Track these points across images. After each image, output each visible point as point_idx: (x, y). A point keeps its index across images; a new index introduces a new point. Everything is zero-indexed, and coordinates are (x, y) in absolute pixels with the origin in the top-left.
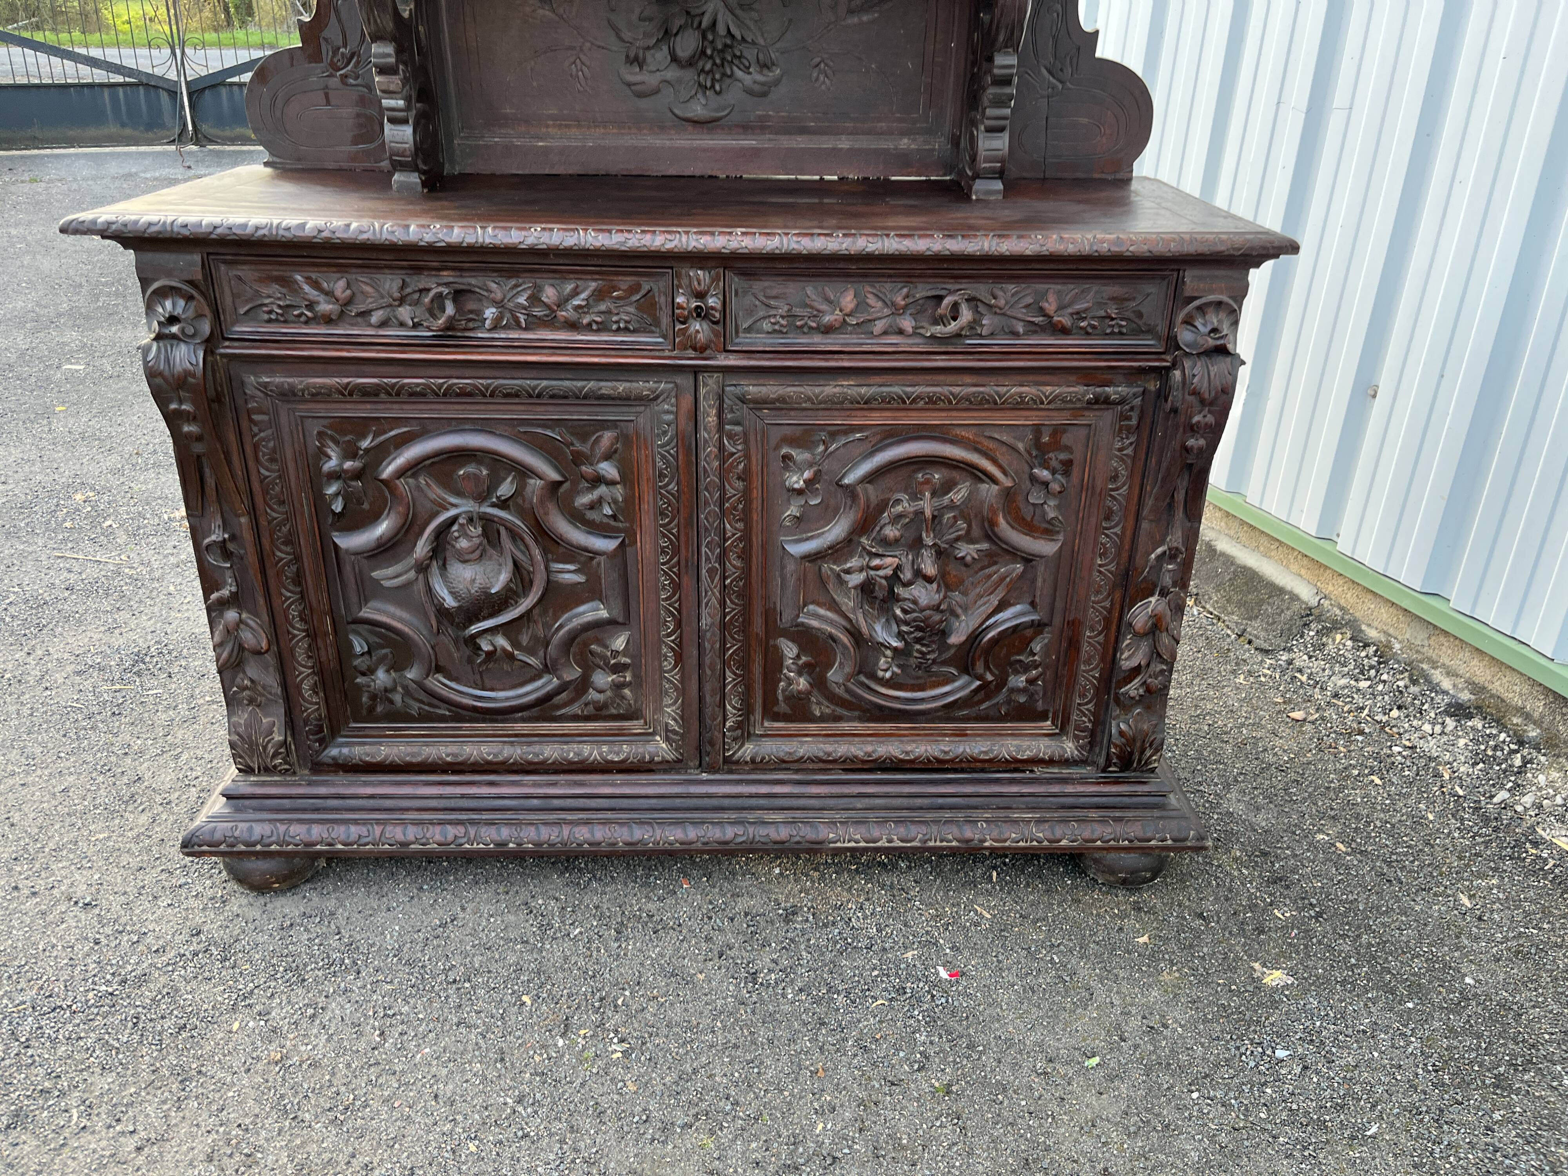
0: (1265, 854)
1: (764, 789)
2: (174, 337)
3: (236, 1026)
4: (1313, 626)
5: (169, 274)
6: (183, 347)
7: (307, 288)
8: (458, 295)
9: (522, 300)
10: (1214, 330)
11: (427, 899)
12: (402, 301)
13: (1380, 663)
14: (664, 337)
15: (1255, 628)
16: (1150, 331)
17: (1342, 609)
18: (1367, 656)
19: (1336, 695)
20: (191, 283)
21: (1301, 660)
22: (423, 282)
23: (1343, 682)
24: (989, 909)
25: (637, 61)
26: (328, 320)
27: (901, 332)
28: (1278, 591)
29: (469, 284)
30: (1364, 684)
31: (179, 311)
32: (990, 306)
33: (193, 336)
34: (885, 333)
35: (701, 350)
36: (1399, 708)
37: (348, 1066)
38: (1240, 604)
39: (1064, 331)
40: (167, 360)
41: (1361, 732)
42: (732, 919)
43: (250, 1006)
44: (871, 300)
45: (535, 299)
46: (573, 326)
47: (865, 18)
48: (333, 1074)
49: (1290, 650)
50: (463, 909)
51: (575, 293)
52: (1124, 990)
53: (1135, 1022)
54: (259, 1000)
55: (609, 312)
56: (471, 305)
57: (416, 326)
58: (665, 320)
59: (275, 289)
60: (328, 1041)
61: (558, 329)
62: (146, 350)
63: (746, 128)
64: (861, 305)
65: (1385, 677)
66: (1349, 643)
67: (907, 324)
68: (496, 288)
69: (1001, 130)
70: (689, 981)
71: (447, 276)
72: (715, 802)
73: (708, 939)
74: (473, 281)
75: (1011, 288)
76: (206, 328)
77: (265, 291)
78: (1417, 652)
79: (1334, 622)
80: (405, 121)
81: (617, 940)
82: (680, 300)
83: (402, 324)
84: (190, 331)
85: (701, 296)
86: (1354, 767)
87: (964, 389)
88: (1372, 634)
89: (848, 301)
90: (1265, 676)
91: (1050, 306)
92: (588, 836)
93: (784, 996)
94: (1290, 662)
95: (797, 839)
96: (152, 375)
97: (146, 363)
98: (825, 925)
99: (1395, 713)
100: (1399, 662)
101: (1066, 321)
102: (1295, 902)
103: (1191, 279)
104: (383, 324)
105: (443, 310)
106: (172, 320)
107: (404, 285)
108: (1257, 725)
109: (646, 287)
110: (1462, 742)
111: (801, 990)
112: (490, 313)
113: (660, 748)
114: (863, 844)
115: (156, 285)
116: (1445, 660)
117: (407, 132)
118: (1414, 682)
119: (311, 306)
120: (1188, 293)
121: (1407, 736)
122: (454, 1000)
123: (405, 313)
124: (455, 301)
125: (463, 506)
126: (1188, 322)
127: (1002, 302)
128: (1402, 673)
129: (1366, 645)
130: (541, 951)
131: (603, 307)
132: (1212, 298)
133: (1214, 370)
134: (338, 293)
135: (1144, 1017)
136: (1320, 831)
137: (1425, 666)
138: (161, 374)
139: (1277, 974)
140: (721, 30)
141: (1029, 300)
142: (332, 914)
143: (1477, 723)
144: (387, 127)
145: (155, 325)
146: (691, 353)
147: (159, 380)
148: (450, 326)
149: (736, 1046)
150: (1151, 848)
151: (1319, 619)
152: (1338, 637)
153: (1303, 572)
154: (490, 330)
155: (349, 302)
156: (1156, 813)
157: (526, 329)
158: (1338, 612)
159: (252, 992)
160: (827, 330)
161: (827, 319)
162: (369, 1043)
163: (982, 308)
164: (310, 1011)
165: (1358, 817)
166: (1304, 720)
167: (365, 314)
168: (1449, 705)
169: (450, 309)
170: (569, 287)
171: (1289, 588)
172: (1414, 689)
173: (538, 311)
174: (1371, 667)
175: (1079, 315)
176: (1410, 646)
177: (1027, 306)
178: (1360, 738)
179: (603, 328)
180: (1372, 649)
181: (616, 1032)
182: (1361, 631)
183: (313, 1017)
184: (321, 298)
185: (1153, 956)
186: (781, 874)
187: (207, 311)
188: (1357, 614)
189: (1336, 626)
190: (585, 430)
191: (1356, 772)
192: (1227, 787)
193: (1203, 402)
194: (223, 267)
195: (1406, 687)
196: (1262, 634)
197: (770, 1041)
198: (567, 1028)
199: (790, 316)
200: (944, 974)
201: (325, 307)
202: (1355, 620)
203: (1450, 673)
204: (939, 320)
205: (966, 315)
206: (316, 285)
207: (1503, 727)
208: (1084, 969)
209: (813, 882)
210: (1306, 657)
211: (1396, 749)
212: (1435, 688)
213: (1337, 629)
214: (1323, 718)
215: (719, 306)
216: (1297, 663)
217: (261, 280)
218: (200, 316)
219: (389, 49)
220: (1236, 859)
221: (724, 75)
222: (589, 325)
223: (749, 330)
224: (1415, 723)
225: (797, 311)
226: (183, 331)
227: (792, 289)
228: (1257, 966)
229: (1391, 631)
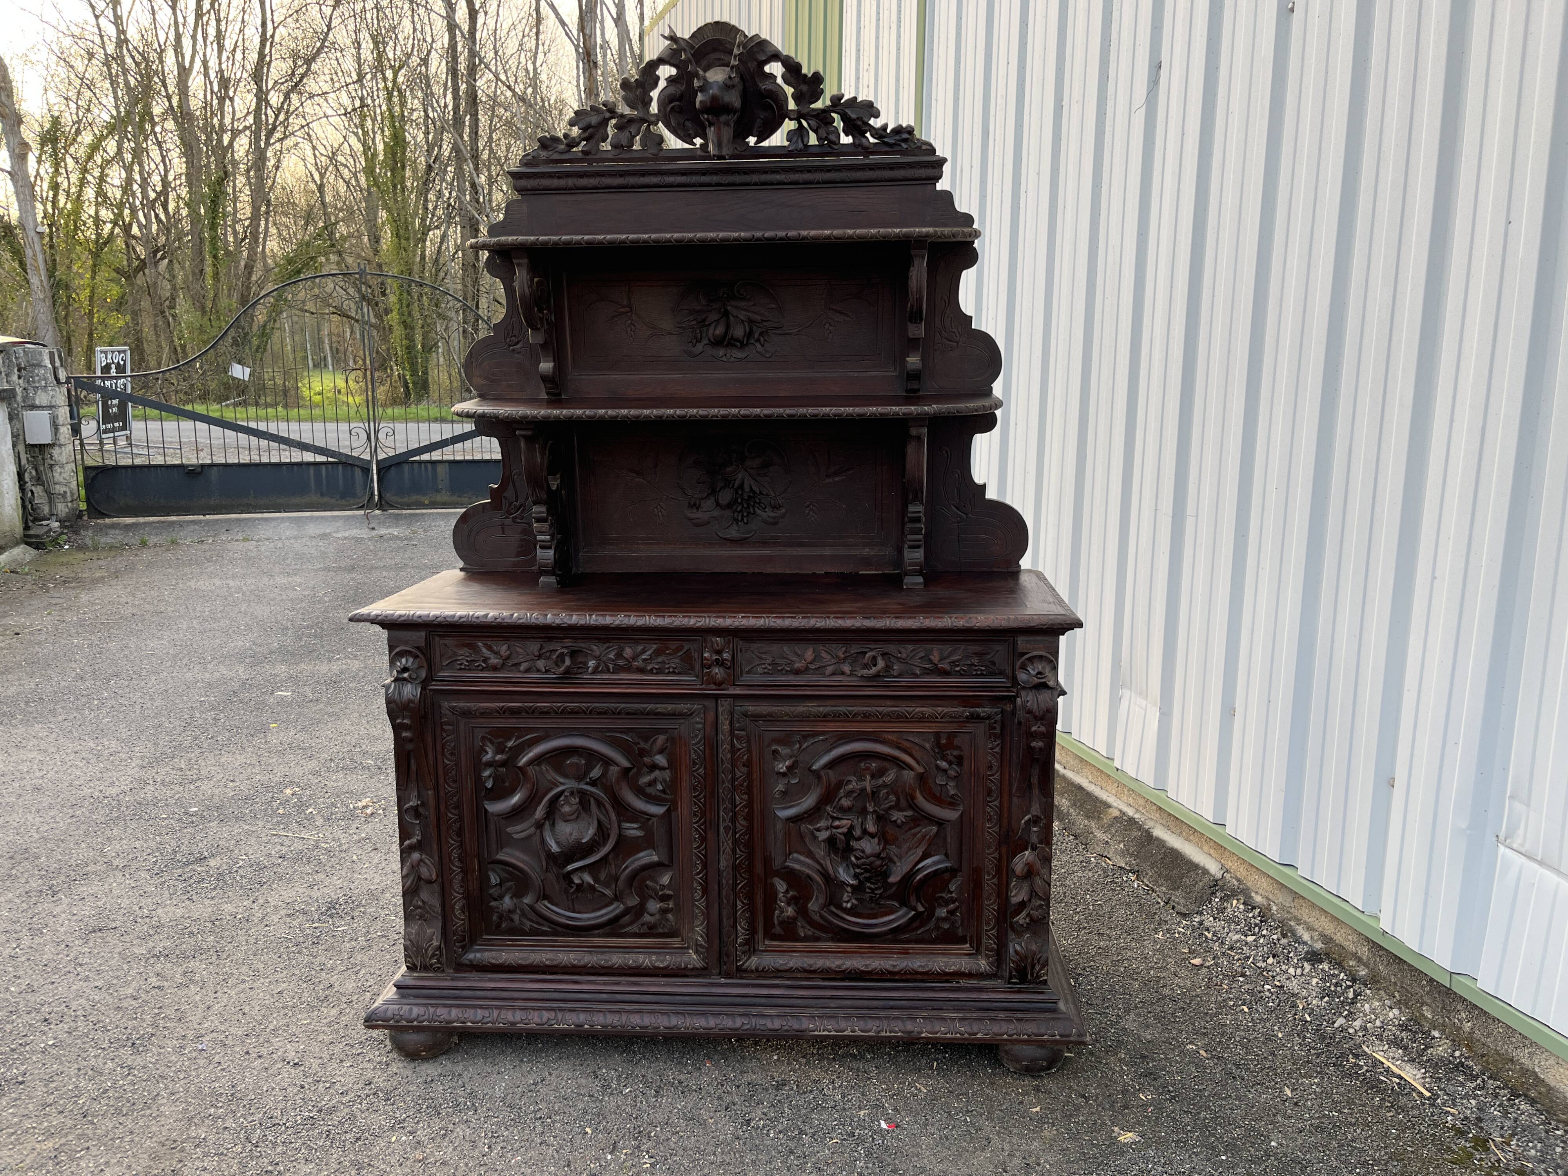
0: (1144, 1057)
1: (764, 991)
2: (405, 679)
3: (394, 1139)
4: (1218, 894)
5: (406, 643)
6: (409, 686)
7: (484, 650)
8: (573, 654)
9: (611, 656)
10: (1039, 673)
11: (526, 1067)
12: (540, 657)
13: (1261, 921)
14: (697, 677)
15: (1177, 897)
16: (1001, 673)
17: (1238, 880)
18: (1253, 917)
19: (1231, 948)
20: (418, 648)
21: (1209, 921)
22: (553, 646)
23: (1237, 937)
24: (925, 1086)
25: (696, 506)
26: (495, 669)
27: (843, 673)
28: (1195, 867)
29: (580, 647)
30: (1250, 939)
31: (409, 664)
32: (898, 658)
33: (415, 679)
34: (833, 674)
35: (719, 684)
36: (1274, 956)
37: (467, 1165)
38: (1168, 878)
39: (945, 673)
40: (399, 693)
41: (1243, 975)
42: (738, 1087)
43: (404, 1128)
44: (824, 654)
45: (619, 655)
46: (641, 671)
47: (837, 479)
48: (456, 1169)
49: (1201, 913)
50: (550, 1074)
51: (644, 651)
52: (1014, 1141)
53: (1017, 1161)
54: (409, 1125)
55: (663, 662)
56: (580, 659)
57: (547, 671)
58: (697, 667)
59: (465, 651)
60: (454, 1150)
61: (633, 672)
62: (387, 687)
63: (765, 544)
64: (817, 658)
65: (1264, 932)
66: (1242, 907)
67: (847, 668)
68: (596, 649)
69: (918, 547)
70: (703, 1123)
71: (568, 642)
72: (730, 1000)
73: (720, 1098)
74: (583, 645)
75: (910, 647)
76: (423, 674)
77: (460, 652)
78: (1288, 912)
79: (1233, 891)
80: (550, 548)
81: (655, 1096)
82: (706, 655)
83: (538, 671)
84: (414, 676)
85: (719, 652)
86: (1231, 999)
87: (887, 708)
88: (1258, 899)
89: (809, 655)
90: (1179, 933)
91: (935, 657)
92: (639, 1021)
93: (768, 1135)
94: (1201, 923)
95: (786, 1028)
96: (389, 702)
97: (387, 694)
98: (805, 1093)
99: (1270, 960)
100: (1274, 921)
101: (947, 667)
102: (1157, 1089)
103: (1022, 642)
104: (527, 671)
105: (564, 662)
106: (405, 669)
107: (541, 648)
108: (1164, 969)
109: (686, 648)
110: (1314, 981)
111: (780, 1132)
112: (592, 664)
113: (693, 958)
114: (833, 1033)
115: (397, 650)
116: (1305, 918)
117: (551, 552)
118: (1284, 936)
119: (485, 660)
120: (1020, 650)
121: (1278, 978)
122: (539, 1129)
123: (541, 664)
124: (571, 657)
125: (567, 784)
126: (1023, 667)
127: (904, 656)
128: (1276, 928)
129: (1254, 908)
130: (601, 1101)
131: (660, 659)
132: (1035, 653)
133: (1041, 698)
134: (502, 653)
135: (1024, 1158)
136: (1191, 1043)
137: (1292, 923)
138: (395, 702)
139: (1130, 1134)
140: (747, 489)
141: (922, 654)
142: (460, 1075)
143: (1325, 966)
144: (539, 551)
145: (395, 673)
146: (713, 686)
147: (393, 705)
148: (567, 671)
149: (729, 1164)
150: (1044, 1041)
151: (1222, 889)
152: (1235, 902)
153: (1212, 852)
154: (592, 674)
155: (508, 658)
156: (1048, 1015)
157: (613, 673)
158: (1236, 883)
159: (404, 1120)
160: (797, 672)
161: (797, 665)
162: (480, 1152)
163: (892, 659)
164: (443, 1132)
165: (1223, 1034)
166: (1202, 965)
167: (517, 665)
168: (1307, 953)
169: (568, 662)
170: (640, 648)
171: (1202, 864)
172: (1284, 941)
173: (621, 663)
174: (1256, 925)
175: (954, 663)
176: (1283, 908)
177: (921, 658)
178: (1241, 979)
179: (660, 672)
180: (1257, 911)
181: (648, 1152)
182: (1251, 897)
183: (445, 1135)
184: (492, 656)
185: (1041, 1120)
186: (778, 1060)
187: (425, 665)
188: (1249, 884)
189: (1234, 894)
190: (647, 735)
191: (1232, 1003)
192: (1128, 1011)
193: (1035, 717)
194: (437, 639)
195: (1278, 940)
196: (1182, 901)
197: (753, 1162)
198: (614, 1149)
199: (773, 664)
200: (884, 1125)
201: (494, 661)
202: (1248, 889)
203: (1310, 928)
204: (866, 666)
205: (881, 664)
206: (490, 648)
207: (1342, 968)
208: (988, 1128)
209: (801, 1065)
210: (1212, 919)
211: (1267, 987)
212: (1298, 940)
213: (1233, 896)
214: (1216, 964)
215: (730, 658)
216: (1206, 924)
217: (457, 646)
218: (420, 667)
219: (543, 509)
220: (1120, 1060)
221: (749, 513)
222: (652, 670)
223: (749, 672)
224: (1284, 967)
225: (778, 661)
226: (410, 676)
227: (775, 648)
228: (1116, 1129)
229: (1271, 897)
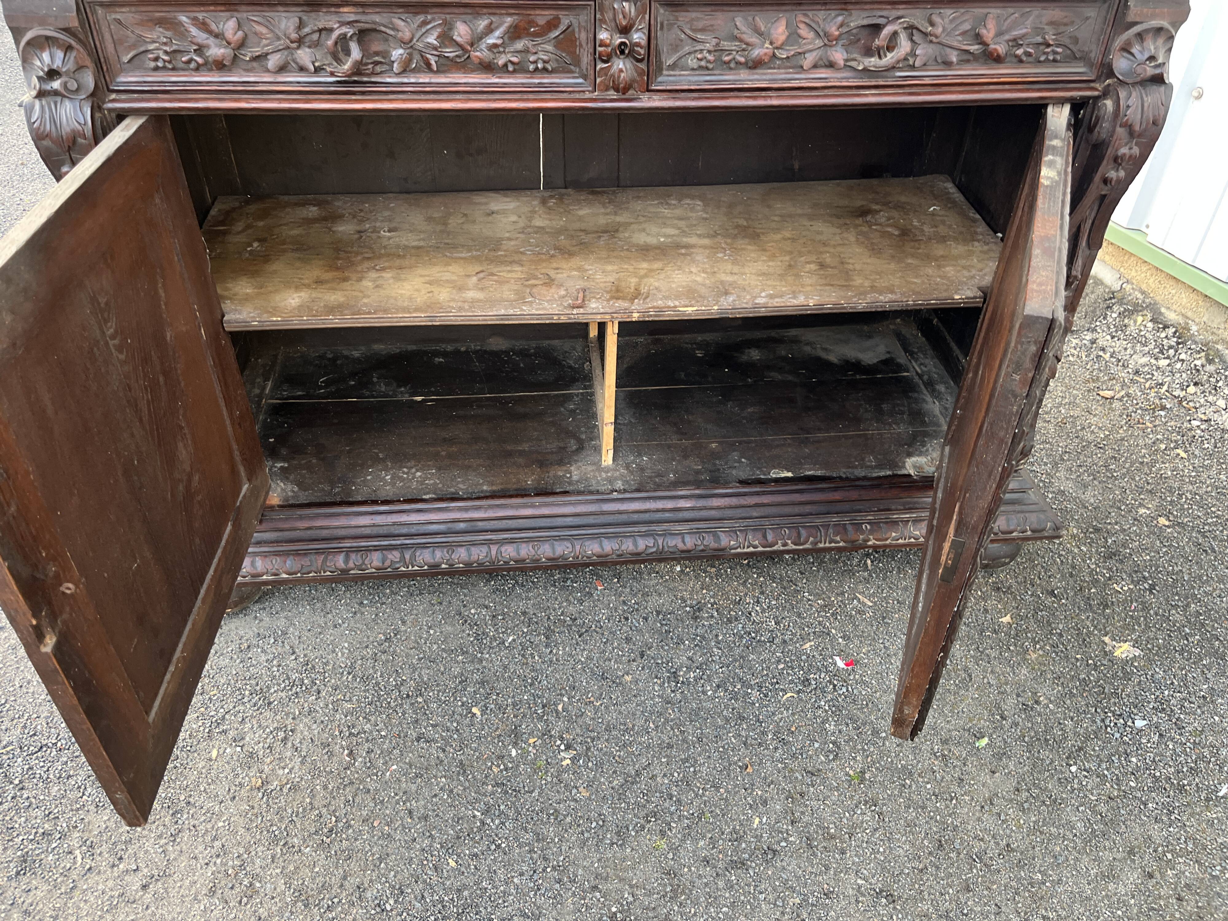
0: (1097, 530)
1: (670, 504)
2: (56, 93)
3: (214, 754)
4: (1115, 308)
5: (42, 22)
6: (67, 104)
7: (194, 31)
8: (363, 35)
9: (432, 39)
10: (1152, 58)
11: (369, 613)
12: (300, 42)
13: (1178, 343)
14: (585, 77)
16: (1084, 58)
17: (1143, 292)
18: (1166, 337)
19: (1137, 372)
20: (67, 30)
21: (1104, 339)
22: (325, 20)
23: (1144, 360)
24: (869, 597)
26: (220, 66)
27: (831, 65)
29: (374, 23)
30: (1163, 363)
31: (57, 64)
32: (925, 34)
33: (78, 90)
34: (815, 66)
35: (623, 89)
36: (1196, 384)
37: (325, 787)
39: (998, 59)
40: (53, 120)
41: (1163, 408)
42: (646, 619)
43: (224, 732)
44: (804, 31)
45: (446, 38)
46: (488, 67)
48: (313, 796)
49: (1094, 330)
50: (404, 622)
51: (489, 30)
52: (998, 670)
53: (1011, 701)
54: (232, 723)
55: (526, 51)
56: (376, 46)
57: (318, 70)
58: (586, 59)
59: (159, 33)
60: (302, 763)
61: (473, 71)
62: (29, 111)
64: (793, 36)
65: (1183, 356)
66: (1150, 325)
67: (838, 55)
68: (403, 25)
70: (617, 682)
71: (349, 13)
72: (624, 517)
73: (628, 640)
74: (377, 18)
75: (949, 12)
76: (89, 80)
77: (149, 35)
78: (1213, 333)
79: (1136, 305)
81: (547, 646)
82: (603, 35)
83: (302, 69)
84: (73, 85)
85: (625, 31)
86: (1161, 442)
88: (1171, 316)
89: (780, 32)
90: (1073, 355)
91: (988, 33)
92: (513, 554)
93: (704, 693)
94: (1093, 342)
95: (702, 547)
96: (38, 137)
97: (30, 124)
98: (730, 621)
99: (1192, 389)
100: (1196, 343)
101: (1001, 49)
102: (1130, 576)
104: (282, 69)
105: (348, 53)
106: (52, 74)
107: (301, 25)
108: (1073, 404)
109: (565, 22)
111: (718, 686)
112: (397, 53)
114: (760, 549)
115: (29, 35)
118: (1210, 361)
119: (200, 50)
120: (1130, 18)
121: (1202, 410)
122: (410, 715)
123: (304, 56)
124: (360, 42)
126: (1126, 49)
127: (939, 30)
128: (1199, 352)
129: (1166, 327)
130: (481, 661)
131: (519, 45)
132: (1155, 23)
133: (1148, 100)
134: (229, 35)
135: (1018, 695)
136: (1141, 505)
137: (1220, 347)
138: (48, 136)
139: (1126, 646)
141: (967, 26)
142: (284, 633)
145: (35, 80)
146: (612, 94)
147: (46, 143)
148: (358, 69)
149: (670, 746)
150: (1014, 539)
151: (1121, 302)
152: (1140, 319)
153: (1107, 258)
154: (398, 75)
155: (242, 44)
156: (1017, 508)
157: (438, 72)
158: (1139, 296)
159: (223, 718)
160: (756, 65)
161: (756, 53)
162: (340, 763)
163: (917, 37)
164: (281, 735)
165: (1171, 490)
166: (1113, 398)
167: (260, 58)
169: (356, 53)
170: (482, 24)
172: (1210, 368)
173: (450, 52)
174: (1171, 347)
175: (1016, 42)
176: (1206, 328)
177: (964, 33)
178: (1163, 413)
179: (519, 69)
180: (1171, 330)
181: (562, 738)
182: (1161, 313)
183: (285, 740)
184: (211, 41)
185: (1018, 635)
186: (682, 571)
187: (88, 62)
188: (1158, 298)
189: (1136, 309)
191: (1163, 446)
192: (1055, 465)
193: (1131, 133)
194: (100, 11)
195: (1203, 366)
197: (700, 740)
198: (516, 736)
199: (718, 50)
200: (841, 664)
201: (216, 51)
202: (1155, 304)
204: (868, 52)
205: (904, 46)
206: (204, 26)
208: (960, 651)
209: (711, 578)
210: (1109, 337)
211: (1195, 423)
213: (1137, 311)
214: (1128, 395)
215: (644, 42)
216: (1101, 343)
217: (141, 23)
218: (80, 68)
220: (1073, 536)
222: (505, 65)
223: (673, 67)
224: (1211, 398)
225: (725, 44)
226: (65, 85)
227: (720, 20)
228: (1107, 639)
229: (1190, 314)
